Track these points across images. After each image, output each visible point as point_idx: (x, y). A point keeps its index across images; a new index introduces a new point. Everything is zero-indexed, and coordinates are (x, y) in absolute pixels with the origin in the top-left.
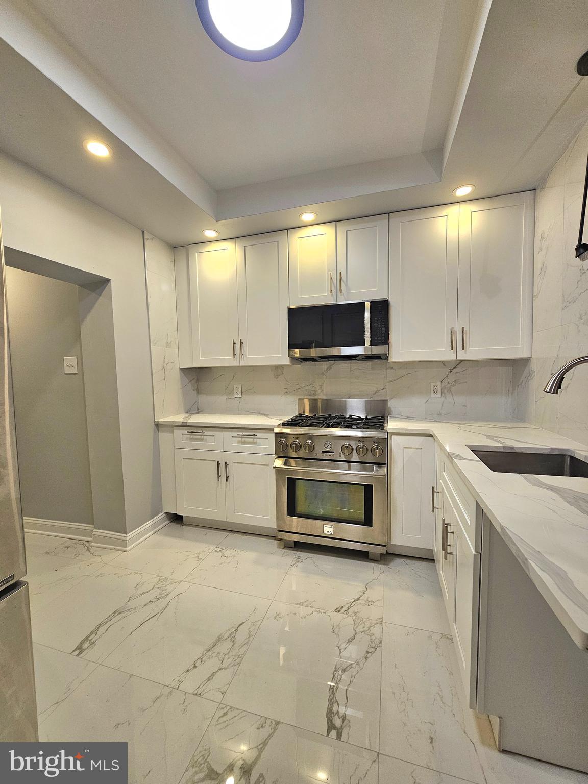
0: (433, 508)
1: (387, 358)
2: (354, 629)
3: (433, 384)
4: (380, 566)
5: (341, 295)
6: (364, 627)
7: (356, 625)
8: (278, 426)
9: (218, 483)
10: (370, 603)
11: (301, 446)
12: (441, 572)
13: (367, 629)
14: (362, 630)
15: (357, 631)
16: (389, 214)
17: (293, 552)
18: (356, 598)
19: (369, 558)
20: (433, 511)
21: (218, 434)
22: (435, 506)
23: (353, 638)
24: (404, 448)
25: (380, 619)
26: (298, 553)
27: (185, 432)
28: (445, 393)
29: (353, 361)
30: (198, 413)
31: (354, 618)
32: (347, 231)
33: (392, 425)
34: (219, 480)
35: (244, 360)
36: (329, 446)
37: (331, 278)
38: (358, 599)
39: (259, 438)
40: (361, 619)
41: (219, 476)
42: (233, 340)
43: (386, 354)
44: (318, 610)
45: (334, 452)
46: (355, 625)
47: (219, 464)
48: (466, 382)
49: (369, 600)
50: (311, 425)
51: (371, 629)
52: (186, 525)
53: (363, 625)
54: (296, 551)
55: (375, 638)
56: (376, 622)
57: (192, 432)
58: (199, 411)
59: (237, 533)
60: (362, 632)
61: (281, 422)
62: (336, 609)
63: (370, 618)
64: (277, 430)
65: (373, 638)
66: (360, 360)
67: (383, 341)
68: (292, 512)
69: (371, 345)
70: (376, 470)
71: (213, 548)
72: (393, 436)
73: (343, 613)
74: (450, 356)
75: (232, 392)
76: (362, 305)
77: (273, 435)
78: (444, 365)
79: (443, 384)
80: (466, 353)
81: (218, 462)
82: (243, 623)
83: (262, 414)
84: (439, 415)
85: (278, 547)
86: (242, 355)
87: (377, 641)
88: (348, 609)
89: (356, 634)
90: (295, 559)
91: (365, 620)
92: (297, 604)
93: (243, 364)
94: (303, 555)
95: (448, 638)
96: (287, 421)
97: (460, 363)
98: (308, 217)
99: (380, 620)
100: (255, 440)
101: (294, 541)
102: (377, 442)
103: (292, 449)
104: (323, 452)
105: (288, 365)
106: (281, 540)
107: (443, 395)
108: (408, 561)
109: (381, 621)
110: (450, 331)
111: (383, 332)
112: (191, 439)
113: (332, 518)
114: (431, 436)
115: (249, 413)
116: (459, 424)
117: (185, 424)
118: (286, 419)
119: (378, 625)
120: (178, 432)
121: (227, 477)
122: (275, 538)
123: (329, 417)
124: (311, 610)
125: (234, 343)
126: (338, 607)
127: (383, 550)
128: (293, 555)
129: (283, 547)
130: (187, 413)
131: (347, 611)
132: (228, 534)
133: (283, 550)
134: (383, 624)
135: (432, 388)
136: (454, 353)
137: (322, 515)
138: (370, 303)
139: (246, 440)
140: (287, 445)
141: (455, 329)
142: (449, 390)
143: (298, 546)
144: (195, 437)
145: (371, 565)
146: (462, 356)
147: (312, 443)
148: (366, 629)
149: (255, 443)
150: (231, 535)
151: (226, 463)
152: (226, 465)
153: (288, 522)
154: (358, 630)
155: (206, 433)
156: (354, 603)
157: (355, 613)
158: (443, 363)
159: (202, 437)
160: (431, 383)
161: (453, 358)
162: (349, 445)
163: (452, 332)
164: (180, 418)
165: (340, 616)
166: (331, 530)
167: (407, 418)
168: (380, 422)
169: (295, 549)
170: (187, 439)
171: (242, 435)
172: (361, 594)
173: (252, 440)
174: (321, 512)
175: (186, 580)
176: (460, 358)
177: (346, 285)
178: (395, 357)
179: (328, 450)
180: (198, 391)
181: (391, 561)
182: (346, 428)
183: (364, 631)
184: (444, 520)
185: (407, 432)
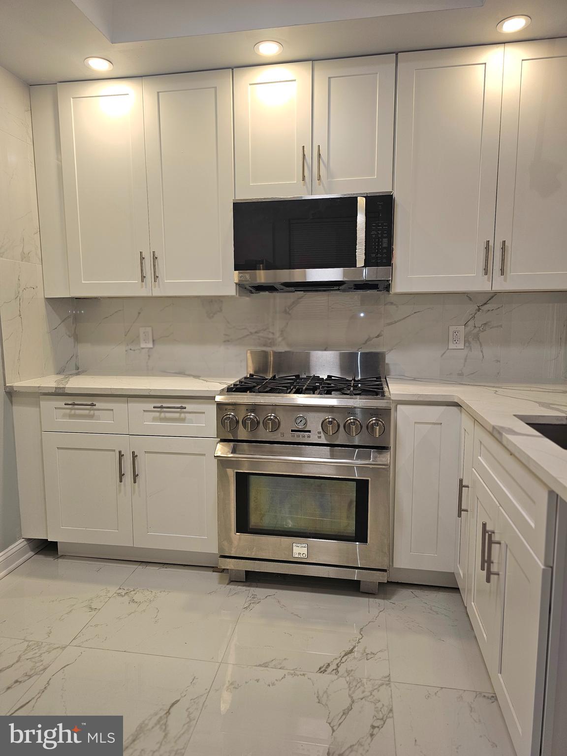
0: (460, 510)
1: (388, 288)
2: (350, 696)
3: (452, 329)
4: (377, 600)
5: (319, 185)
6: (363, 692)
7: (353, 689)
8: (221, 393)
9: (120, 486)
10: (369, 656)
11: (258, 423)
12: (473, 603)
13: (369, 694)
14: (361, 696)
15: (354, 698)
16: (397, 54)
17: (244, 588)
18: (347, 649)
19: (361, 590)
20: (460, 515)
21: (119, 407)
22: (463, 508)
23: (350, 709)
24: (415, 423)
25: (385, 677)
26: (252, 589)
27: (61, 404)
28: (469, 343)
29: (332, 292)
30: (77, 374)
31: (348, 679)
32: (329, 78)
33: (395, 389)
34: (121, 481)
35: (159, 287)
36: (303, 422)
37: (304, 155)
38: (351, 651)
39: (190, 413)
40: (359, 680)
41: (121, 475)
42: (141, 253)
43: (388, 281)
44: (292, 672)
45: (309, 431)
46: (350, 690)
47: (121, 455)
48: (501, 326)
49: (368, 651)
50: (272, 391)
51: (375, 693)
52: (63, 557)
53: (362, 688)
54: (249, 586)
55: (381, 706)
56: (380, 682)
57: (74, 404)
58: (79, 371)
59: (150, 564)
60: (362, 699)
61: (225, 386)
62: (320, 669)
63: (371, 678)
64: (219, 398)
65: (379, 705)
66: (344, 291)
67: (384, 261)
68: (243, 526)
69: (365, 266)
70: (375, 458)
71: (113, 590)
72: (399, 406)
73: (330, 673)
74: (482, 285)
75: (135, 340)
76: (352, 201)
77: (215, 406)
78: (470, 299)
79: (468, 329)
80: (505, 280)
81: (120, 452)
82: (177, 701)
83: (189, 375)
84: (461, 375)
85: (220, 583)
86: (156, 277)
87: (385, 708)
88: (338, 667)
89: (353, 702)
90: (249, 599)
91: (365, 681)
92: (260, 665)
93: (157, 293)
94: (260, 591)
95: (484, 696)
96: (235, 385)
97: (493, 296)
98: (269, 49)
99: (387, 679)
100: (183, 415)
101: (246, 571)
102: (376, 415)
103: (245, 427)
104: (292, 431)
105: (232, 297)
106: (223, 570)
107: (467, 344)
108: (418, 592)
109: (387, 681)
110: (484, 245)
111: (385, 245)
112: (71, 416)
113: (305, 533)
114: (456, 405)
115: (165, 373)
116: (494, 387)
117: (61, 391)
118: (232, 382)
119: (384, 686)
120: (49, 406)
121: (135, 476)
122: (215, 569)
123: (297, 379)
124: (281, 673)
125: (142, 258)
126: (322, 665)
127: (383, 578)
128: (244, 593)
129: (227, 581)
130: (59, 373)
131: (336, 670)
132: (136, 567)
133: (228, 586)
134: (392, 684)
135: (451, 334)
136: (488, 280)
137: (290, 528)
138: (364, 199)
139: (168, 415)
140: (237, 422)
141: (491, 244)
142: (477, 337)
143: (252, 578)
144: (78, 412)
145: (364, 600)
146: (500, 285)
147: (275, 417)
148: (367, 693)
149: (183, 420)
150: (140, 568)
151: (133, 453)
152: (134, 456)
153: (235, 543)
154: (355, 696)
155: (99, 405)
156: (346, 657)
157: (349, 672)
158: (468, 296)
159: (92, 412)
160: (450, 327)
161: (486, 287)
162: (334, 419)
163: (487, 248)
164: (50, 382)
165: (326, 677)
166: (304, 551)
167: (414, 379)
168: (378, 385)
169: (247, 584)
170: (64, 416)
171: (161, 407)
172: (354, 644)
173: (177, 415)
174: (290, 524)
175: (75, 643)
176: (497, 288)
177: (328, 167)
178: (400, 285)
179: (301, 427)
180: (77, 338)
181: (393, 594)
182: (326, 394)
183: (364, 698)
184: (484, 525)
185: (421, 399)
